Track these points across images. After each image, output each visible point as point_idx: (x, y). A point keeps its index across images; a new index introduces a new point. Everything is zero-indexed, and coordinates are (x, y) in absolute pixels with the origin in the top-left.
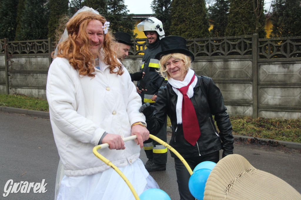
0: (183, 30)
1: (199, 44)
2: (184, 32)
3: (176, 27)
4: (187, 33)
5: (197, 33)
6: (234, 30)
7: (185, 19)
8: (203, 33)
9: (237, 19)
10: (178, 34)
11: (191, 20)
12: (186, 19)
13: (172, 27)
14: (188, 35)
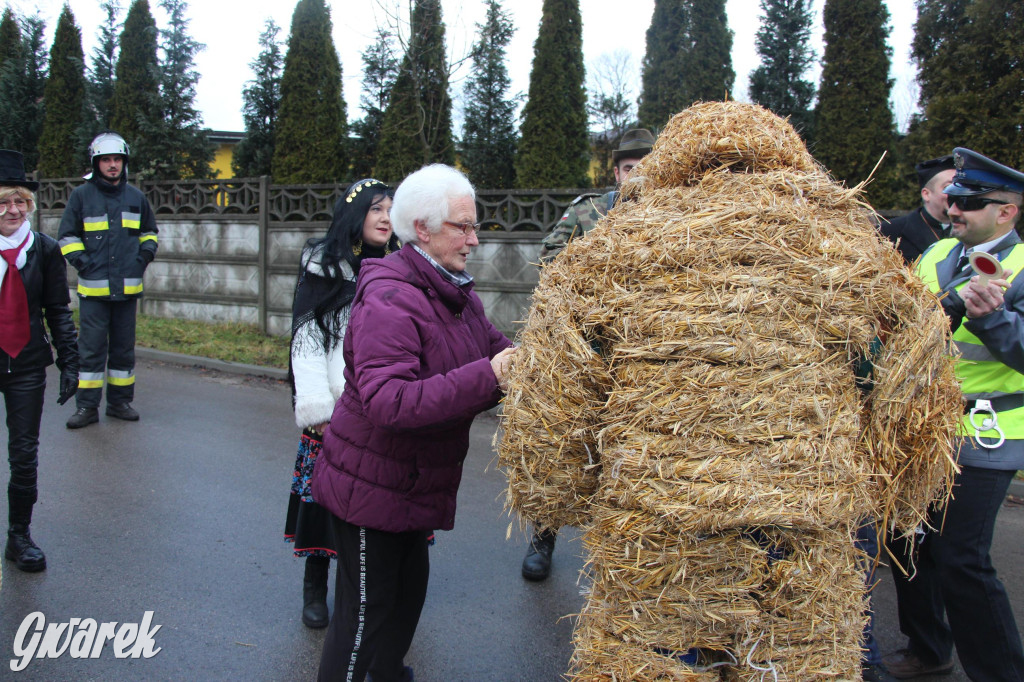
0: (294, 166)
1: (317, 196)
2: (296, 170)
3: (281, 159)
4: (301, 172)
5: (321, 172)
6: (385, 171)
7: (298, 144)
8: (335, 174)
9: (392, 148)
10: (286, 173)
11: (312, 146)
12: (301, 143)
13: (274, 158)
14: (303, 176)
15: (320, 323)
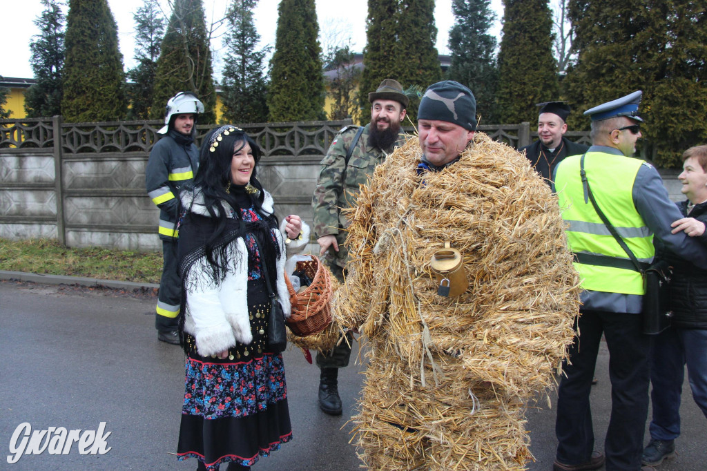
0: (81, 107)
1: (104, 132)
2: (83, 110)
3: (70, 102)
4: (88, 112)
5: (105, 112)
6: (161, 110)
7: (84, 89)
8: (117, 113)
9: (166, 91)
10: (75, 113)
11: (96, 90)
12: (87, 88)
13: (64, 101)
14: (90, 116)
15: (210, 259)
